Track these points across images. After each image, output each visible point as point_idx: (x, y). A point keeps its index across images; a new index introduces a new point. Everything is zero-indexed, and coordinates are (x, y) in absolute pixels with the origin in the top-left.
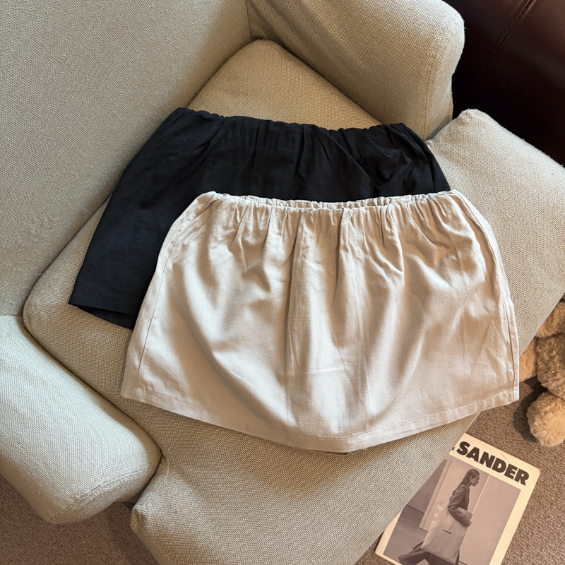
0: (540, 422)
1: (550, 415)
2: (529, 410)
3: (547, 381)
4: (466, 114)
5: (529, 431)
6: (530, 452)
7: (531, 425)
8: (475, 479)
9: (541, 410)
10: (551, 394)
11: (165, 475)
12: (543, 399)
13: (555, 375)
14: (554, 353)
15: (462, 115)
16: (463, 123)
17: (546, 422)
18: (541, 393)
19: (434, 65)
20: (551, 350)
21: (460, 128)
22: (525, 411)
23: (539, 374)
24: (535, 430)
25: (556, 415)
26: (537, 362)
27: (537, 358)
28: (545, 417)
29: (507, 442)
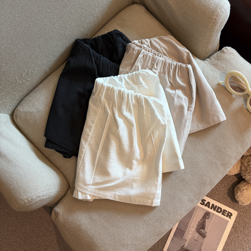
0: (240, 194)
1: (245, 191)
2: (236, 188)
3: (246, 176)
6: (234, 207)
7: (236, 195)
8: (208, 216)
9: (241, 189)
10: (246, 182)
12: (242, 184)
13: (249, 173)
14: (250, 163)
16: (224, 52)
17: (243, 194)
18: (242, 181)
20: (249, 162)
21: (222, 54)
22: (234, 189)
23: (242, 172)
25: (248, 191)
26: (242, 167)
27: (242, 165)
28: (243, 192)
29: (224, 201)
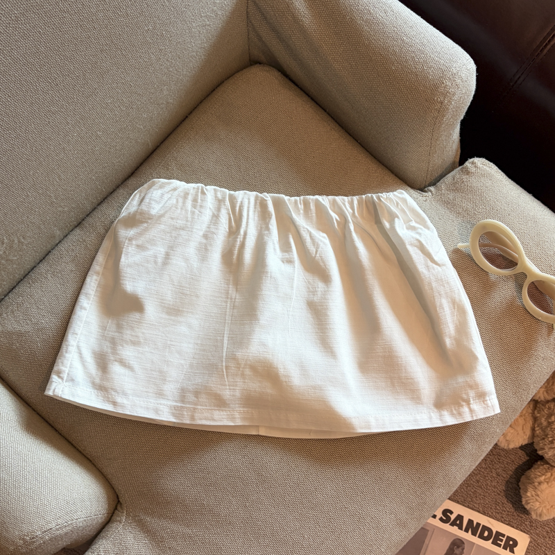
0: (533, 492)
1: (544, 486)
2: (523, 479)
3: (544, 449)
4: (473, 163)
5: (521, 502)
6: (521, 525)
7: (523, 496)
8: (460, 549)
9: (536, 480)
10: (548, 463)
11: (120, 522)
12: (538, 468)
13: (552, 442)
14: (553, 418)
15: (468, 164)
16: (468, 172)
17: (539, 493)
18: (537, 461)
19: (441, 110)
20: (550, 416)
21: (465, 177)
22: (518, 481)
23: (536, 440)
24: (526, 501)
25: (550, 486)
26: (535, 427)
27: (535, 422)
28: (539, 488)
29: (496, 512)
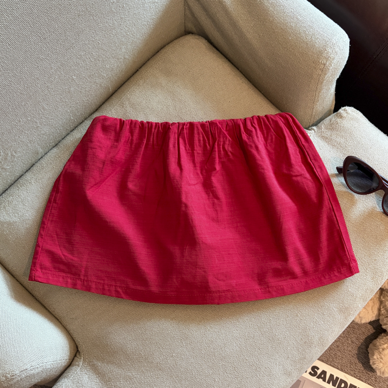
0: (378, 356)
1: (387, 351)
2: (371, 346)
3: (387, 324)
4: (345, 110)
5: (369, 363)
6: (368, 380)
7: (371, 358)
9: (380, 347)
11: (79, 366)
12: (382, 338)
15: (341, 110)
16: (341, 117)
17: (383, 356)
18: (381, 333)
19: (324, 70)
21: (339, 120)
22: (367, 347)
23: (381, 318)
24: (373, 362)
26: (380, 308)
27: (381, 305)
28: (383, 353)
29: (350, 370)
